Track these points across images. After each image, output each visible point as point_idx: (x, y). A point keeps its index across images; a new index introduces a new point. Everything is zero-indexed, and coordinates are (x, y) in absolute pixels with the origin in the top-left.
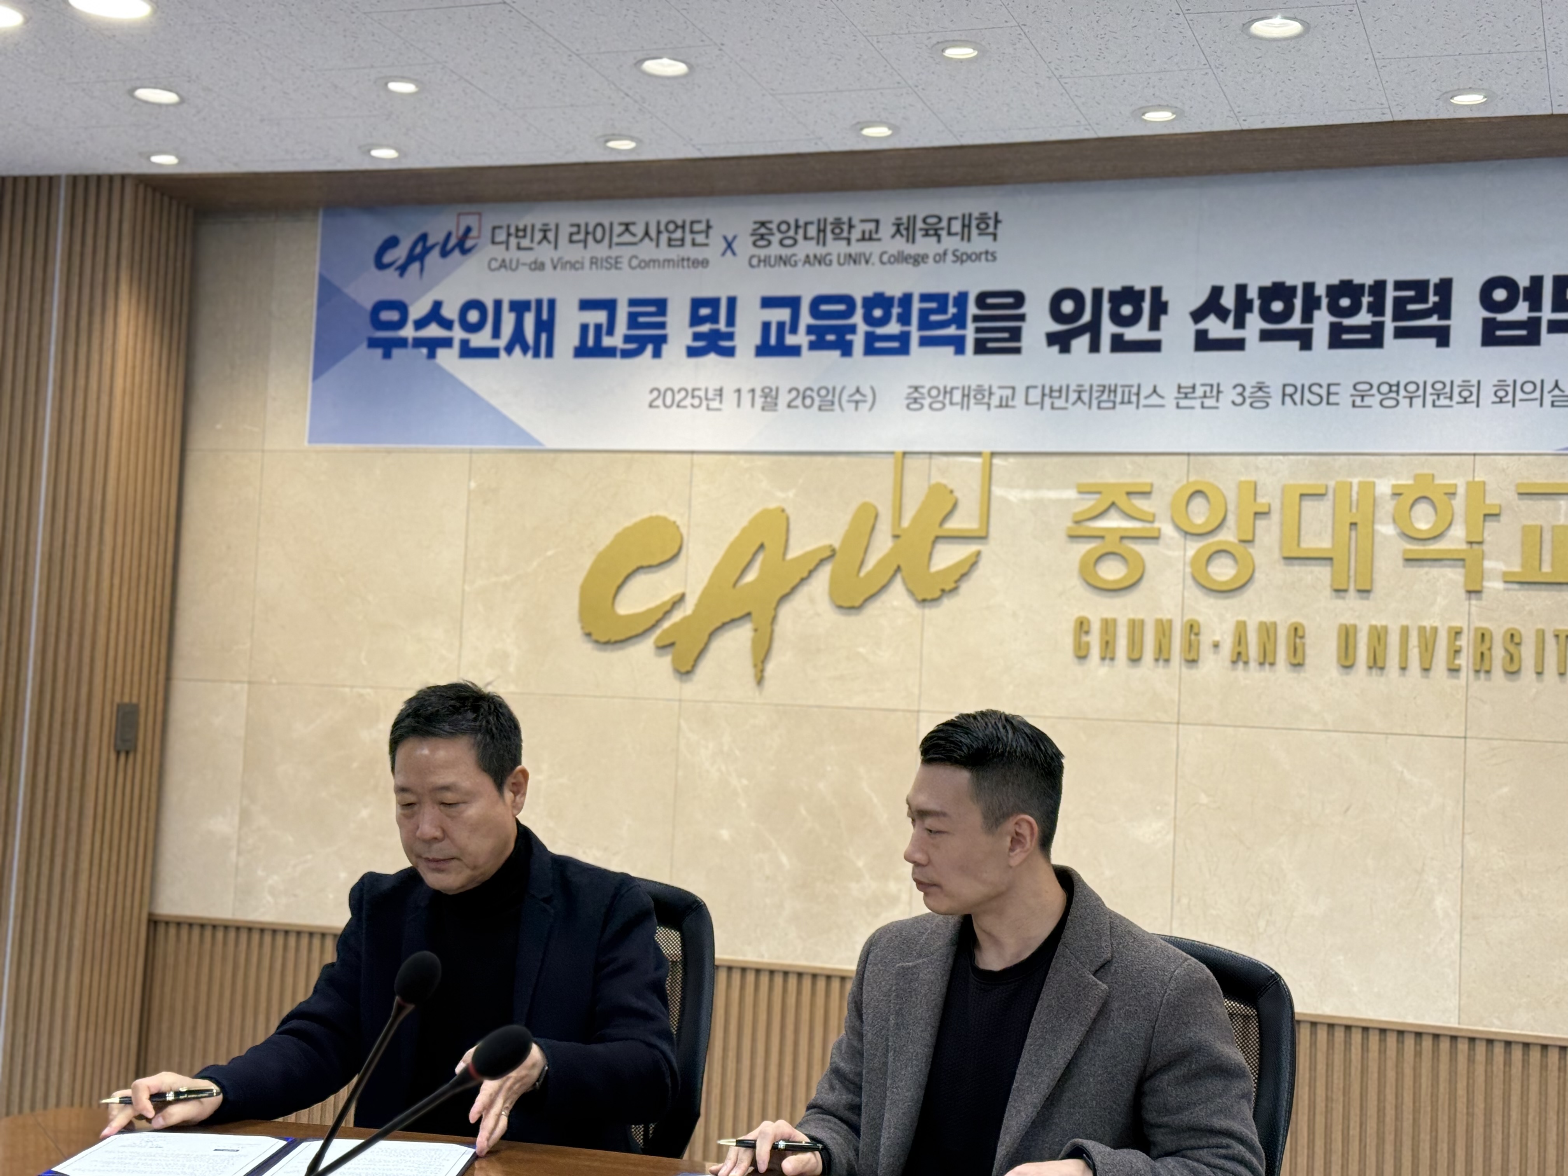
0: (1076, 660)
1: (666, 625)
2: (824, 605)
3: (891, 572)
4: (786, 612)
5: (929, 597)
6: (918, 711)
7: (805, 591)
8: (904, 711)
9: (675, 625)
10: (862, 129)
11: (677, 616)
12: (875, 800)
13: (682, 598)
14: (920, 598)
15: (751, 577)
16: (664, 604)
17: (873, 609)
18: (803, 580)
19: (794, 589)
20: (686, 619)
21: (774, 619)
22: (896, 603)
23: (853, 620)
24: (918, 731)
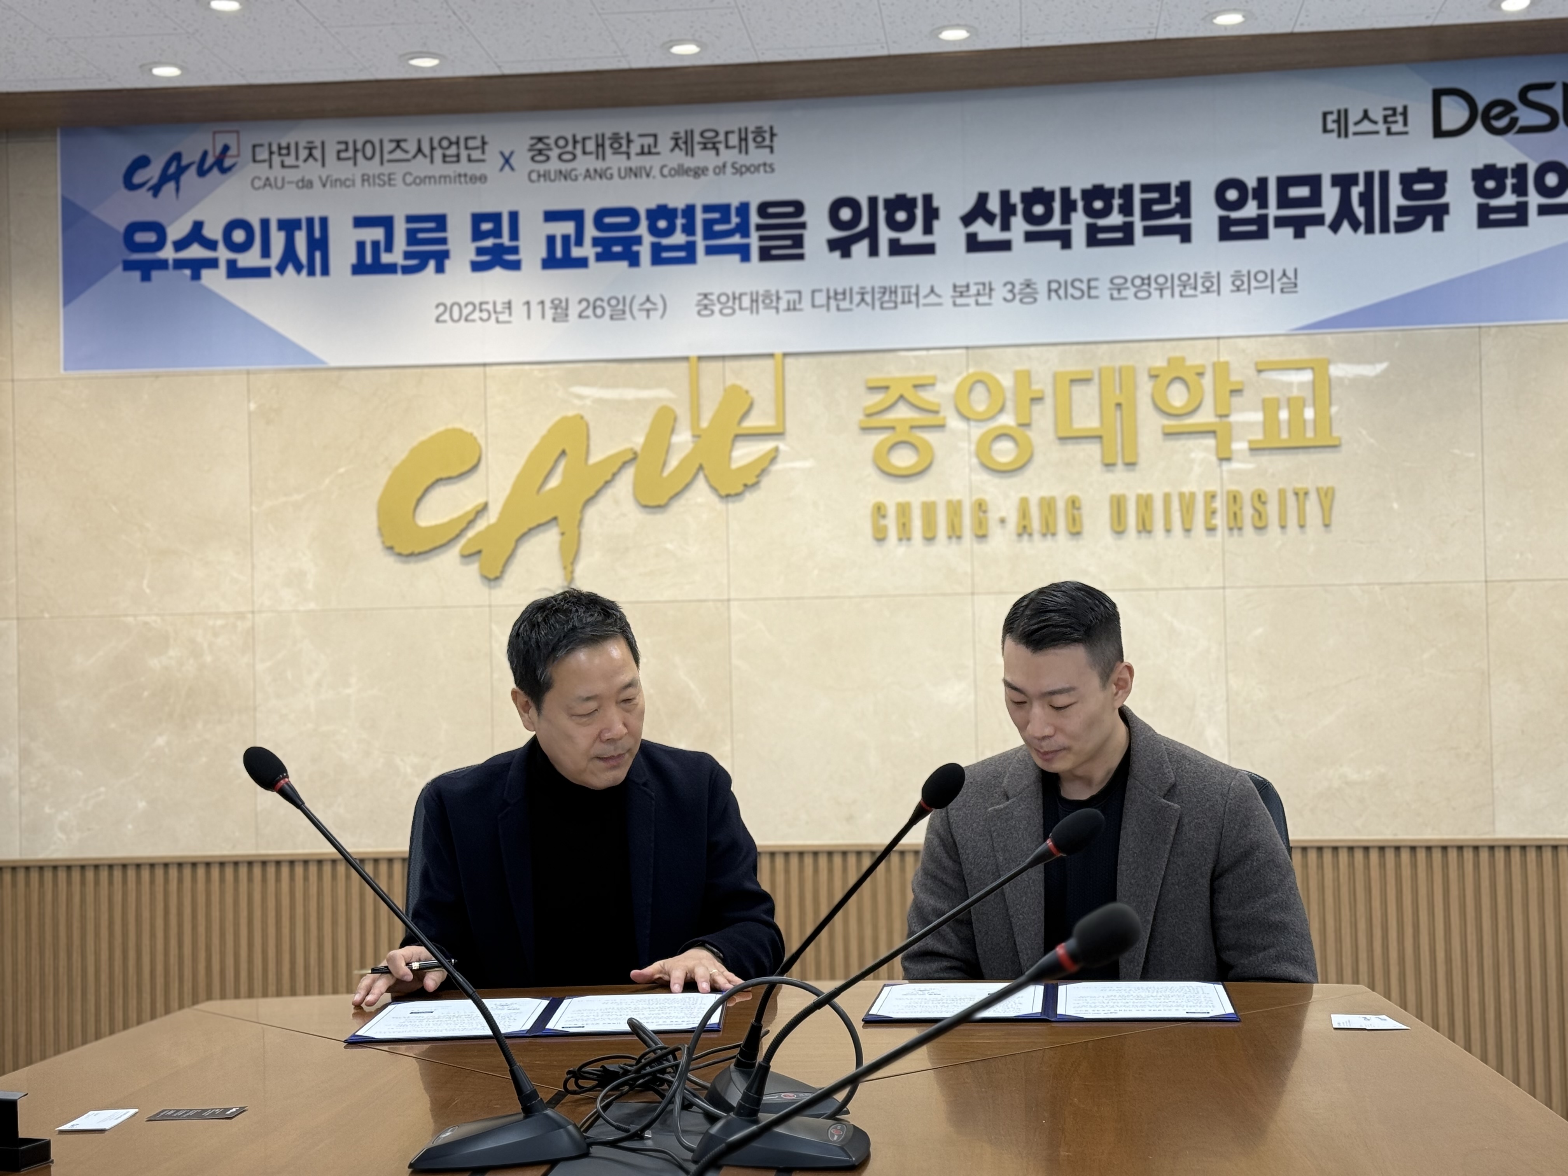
0: (875, 543)
1: (470, 534)
2: (629, 507)
3: (694, 470)
4: (592, 513)
5: (732, 492)
6: (729, 600)
7: (609, 492)
8: (714, 601)
9: (480, 534)
10: (671, 47)
11: (481, 525)
12: (693, 686)
13: (485, 507)
14: (723, 493)
15: (554, 483)
16: (467, 513)
17: (677, 507)
18: (607, 483)
19: (598, 493)
20: (490, 528)
21: (581, 522)
22: (700, 500)
23: (659, 518)
24: (729, 618)
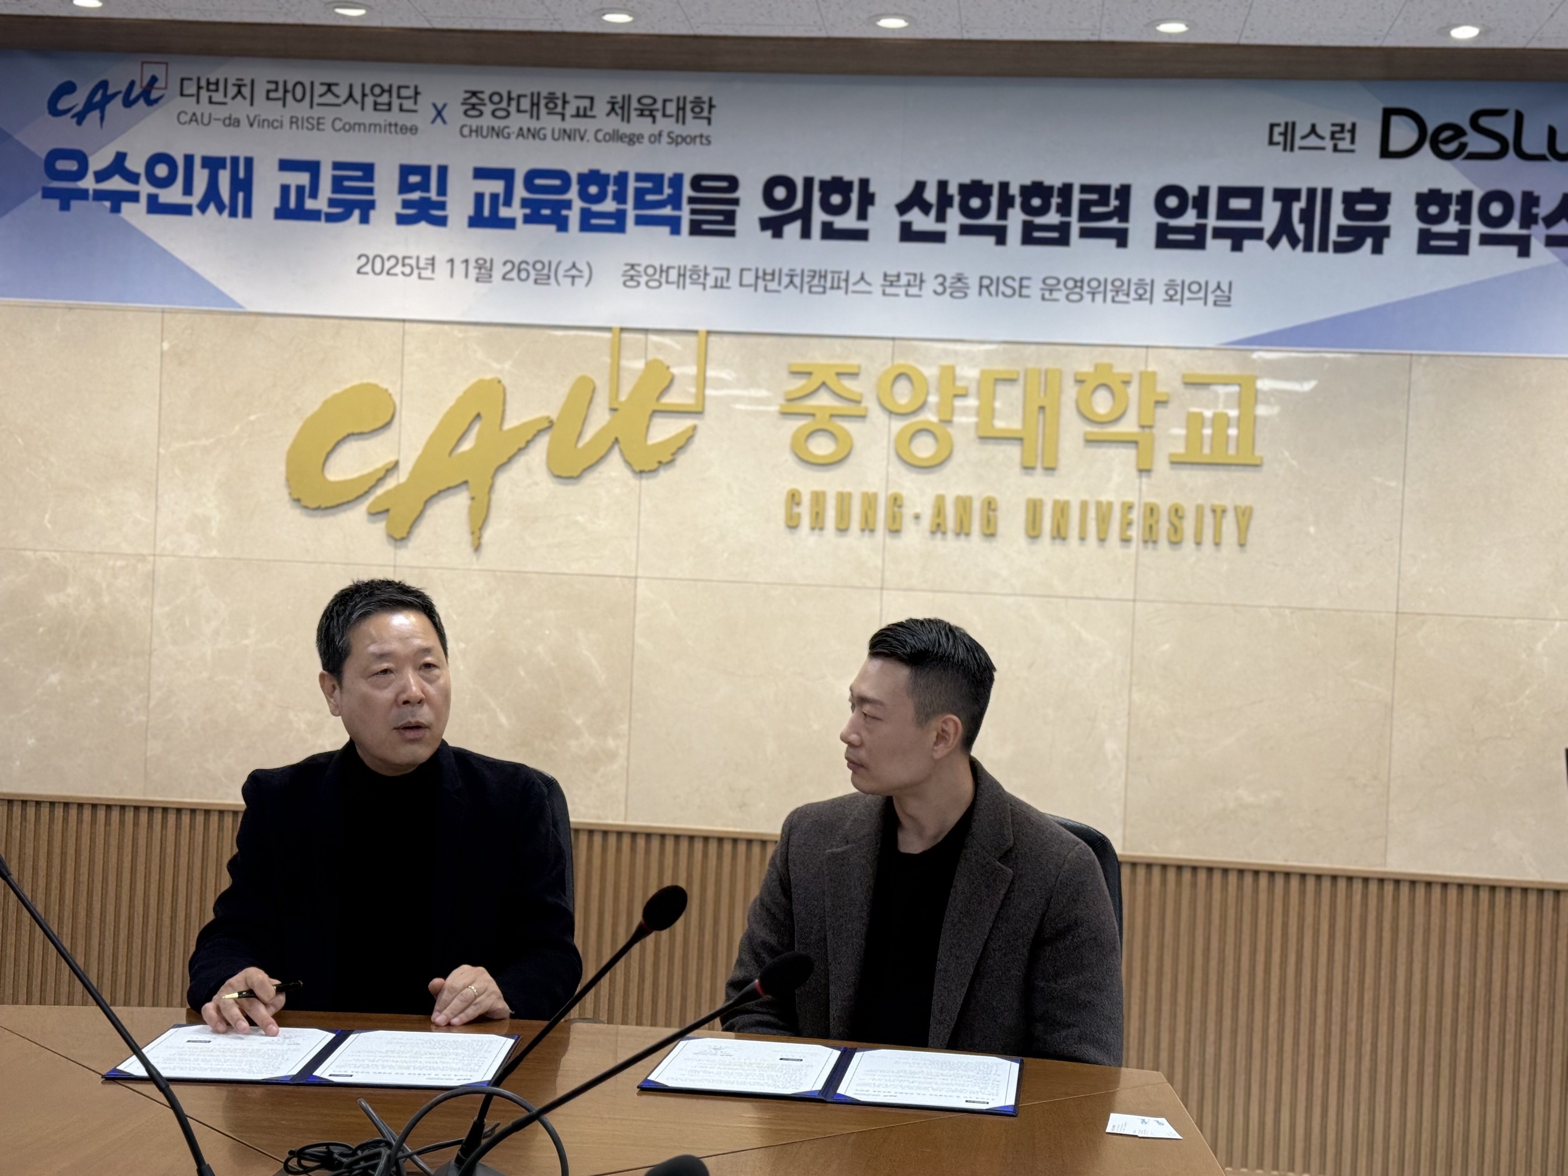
0: (787, 530)
1: (380, 491)
2: (542, 475)
3: (610, 444)
4: (503, 481)
5: (647, 469)
6: (636, 578)
7: (522, 460)
8: (621, 577)
9: (388, 493)
10: (604, 14)
11: (391, 483)
12: (594, 662)
13: (396, 465)
14: (637, 469)
15: (467, 446)
16: (378, 470)
17: (590, 479)
18: (521, 450)
19: (510, 460)
20: (398, 487)
21: (491, 487)
22: (613, 474)
23: (571, 489)
24: (635, 596)
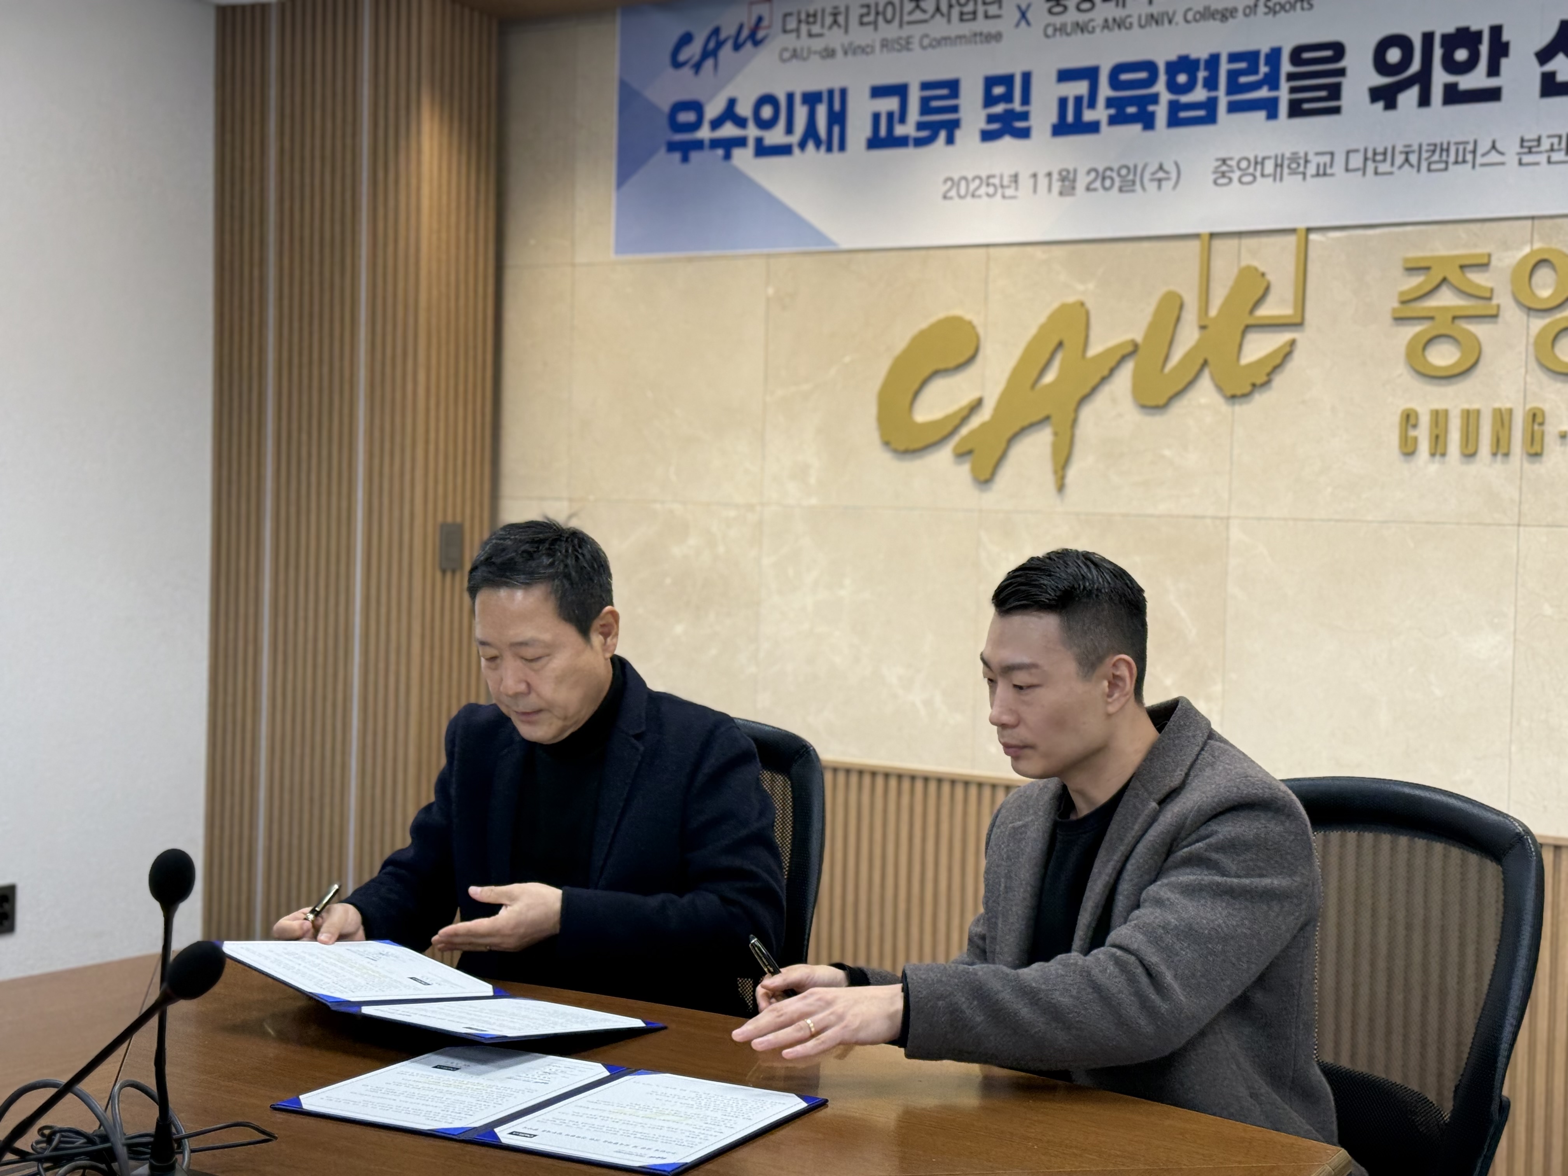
0: (1402, 458)
1: (964, 431)
2: (1127, 405)
3: (1197, 367)
4: (1087, 414)
5: (1239, 393)
6: (1228, 518)
7: (1106, 391)
8: (1214, 518)
9: (973, 433)
11: (976, 422)
12: (1183, 614)
13: (977, 404)
14: (1229, 393)
15: (1049, 378)
16: (961, 410)
17: (1179, 408)
18: (1104, 380)
19: (1094, 390)
20: (984, 425)
21: (1074, 422)
22: (1203, 401)
23: (1157, 422)
24: (1228, 539)
